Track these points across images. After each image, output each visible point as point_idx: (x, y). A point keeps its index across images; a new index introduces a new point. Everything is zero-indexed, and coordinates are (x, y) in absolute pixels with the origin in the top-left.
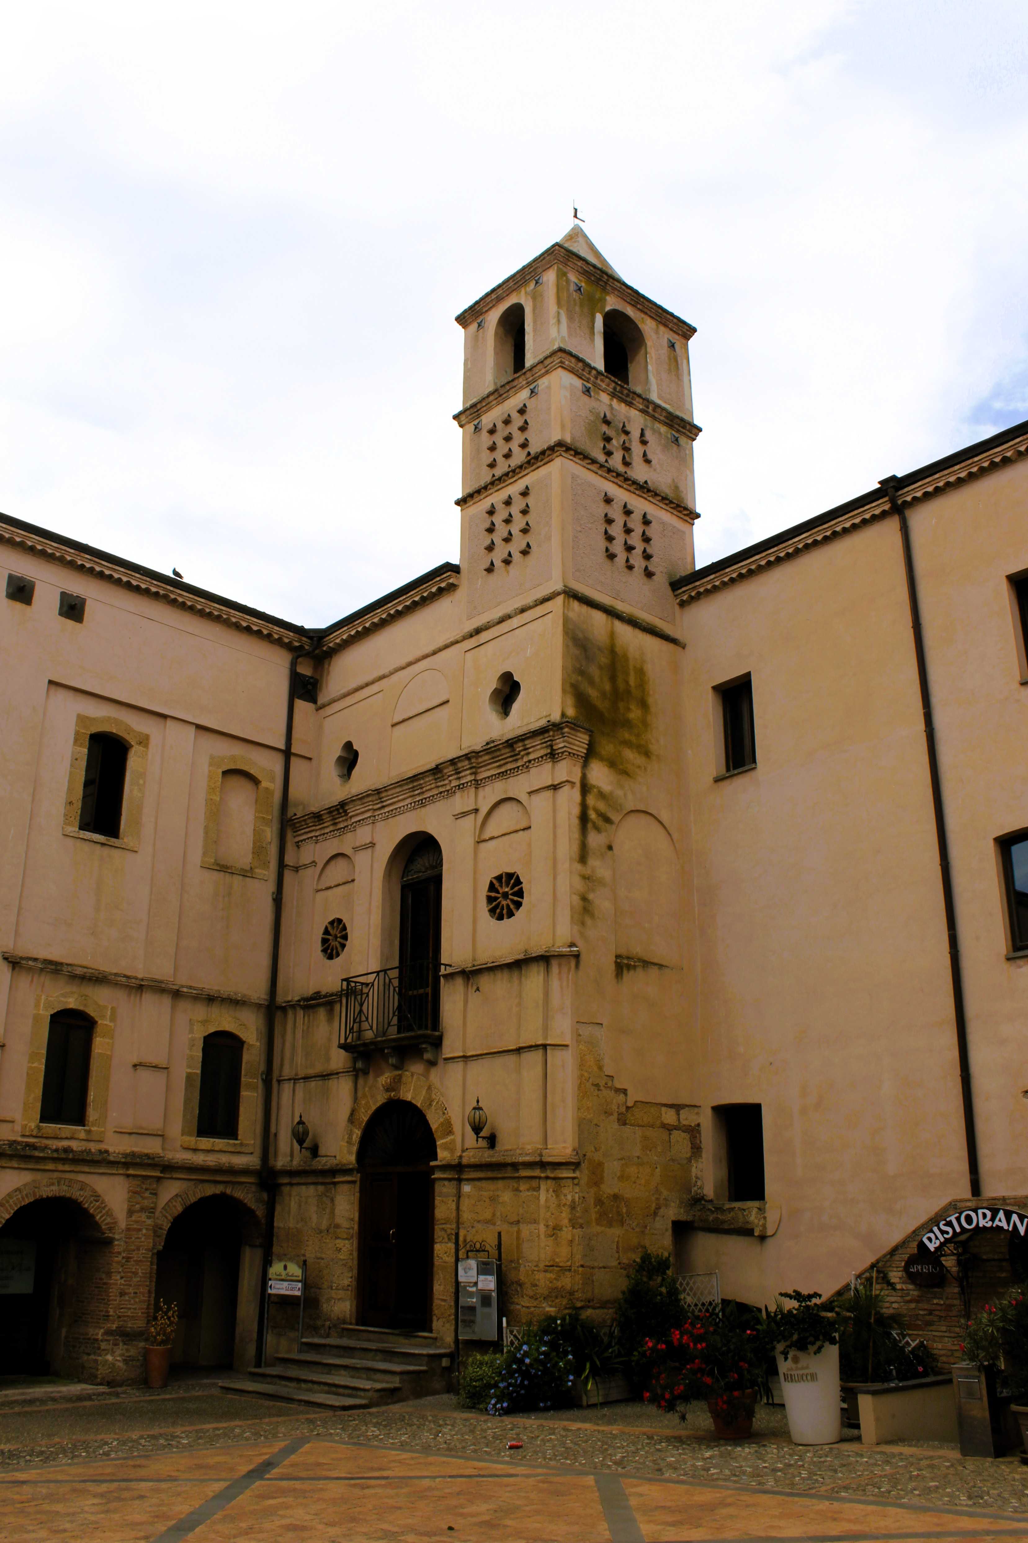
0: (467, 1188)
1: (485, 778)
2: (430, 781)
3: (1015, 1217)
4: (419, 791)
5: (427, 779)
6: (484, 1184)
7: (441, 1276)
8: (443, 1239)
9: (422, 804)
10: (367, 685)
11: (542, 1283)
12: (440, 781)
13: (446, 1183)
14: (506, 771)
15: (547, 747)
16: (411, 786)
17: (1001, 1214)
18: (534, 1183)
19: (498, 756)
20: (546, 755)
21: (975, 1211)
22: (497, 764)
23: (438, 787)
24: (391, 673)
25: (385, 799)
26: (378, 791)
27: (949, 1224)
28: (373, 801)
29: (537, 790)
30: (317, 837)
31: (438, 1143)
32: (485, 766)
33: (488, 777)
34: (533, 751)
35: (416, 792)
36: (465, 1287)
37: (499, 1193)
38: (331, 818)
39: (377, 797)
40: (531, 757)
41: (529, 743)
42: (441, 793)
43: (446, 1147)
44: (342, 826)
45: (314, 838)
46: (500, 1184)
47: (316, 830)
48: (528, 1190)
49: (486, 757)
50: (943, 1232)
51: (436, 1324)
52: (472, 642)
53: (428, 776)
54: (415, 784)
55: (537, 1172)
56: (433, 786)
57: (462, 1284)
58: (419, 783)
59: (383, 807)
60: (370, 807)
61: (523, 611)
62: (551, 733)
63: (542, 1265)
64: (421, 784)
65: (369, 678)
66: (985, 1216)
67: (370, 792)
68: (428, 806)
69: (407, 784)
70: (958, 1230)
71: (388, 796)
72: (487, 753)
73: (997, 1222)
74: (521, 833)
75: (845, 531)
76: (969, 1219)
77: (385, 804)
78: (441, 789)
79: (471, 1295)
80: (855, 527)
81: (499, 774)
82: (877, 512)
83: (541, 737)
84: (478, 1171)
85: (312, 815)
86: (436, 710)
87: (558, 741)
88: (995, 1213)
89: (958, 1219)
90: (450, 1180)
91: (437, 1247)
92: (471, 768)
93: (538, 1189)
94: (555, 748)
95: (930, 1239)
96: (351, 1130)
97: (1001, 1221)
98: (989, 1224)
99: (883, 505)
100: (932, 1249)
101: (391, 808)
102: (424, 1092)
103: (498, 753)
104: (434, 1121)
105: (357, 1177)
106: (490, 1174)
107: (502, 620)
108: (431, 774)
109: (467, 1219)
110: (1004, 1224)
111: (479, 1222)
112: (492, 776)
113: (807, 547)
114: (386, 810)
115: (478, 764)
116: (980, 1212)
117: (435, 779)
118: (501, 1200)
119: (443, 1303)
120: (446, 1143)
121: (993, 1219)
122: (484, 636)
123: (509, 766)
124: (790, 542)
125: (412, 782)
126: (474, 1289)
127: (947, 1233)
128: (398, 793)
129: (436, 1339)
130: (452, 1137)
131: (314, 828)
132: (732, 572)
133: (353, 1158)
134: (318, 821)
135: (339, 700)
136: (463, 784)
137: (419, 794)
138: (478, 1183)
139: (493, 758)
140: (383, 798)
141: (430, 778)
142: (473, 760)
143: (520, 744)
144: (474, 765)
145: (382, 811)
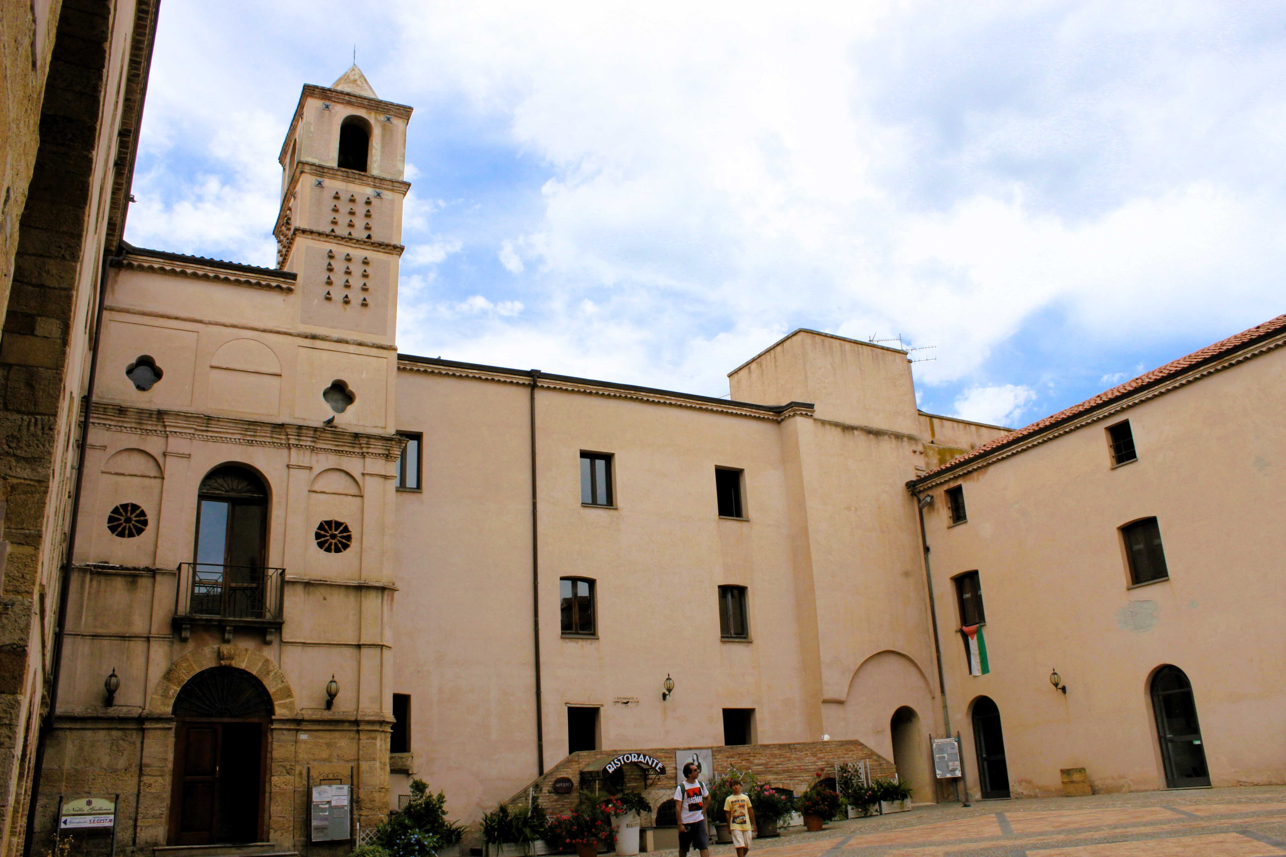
0: (303, 737)
1: (321, 449)
2: (267, 430)
3: (647, 757)
4: (252, 433)
5: (266, 429)
6: (321, 734)
7: (279, 799)
8: (282, 772)
9: (251, 443)
10: (177, 318)
11: (377, 799)
12: (277, 434)
13: (285, 732)
14: (342, 451)
15: (386, 449)
16: (246, 427)
17: (642, 756)
18: (373, 734)
19: (339, 439)
20: (383, 454)
21: (631, 755)
22: (337, 443)
23: (272, 437)
24: (210, 323)
25: (212, 426)
26: (209, 418)
27: (619, 760)
28: (198, 422)
29: (372, 474)
30: (110, 425)
31: (276, 703)
32: (323, 440)
33: (325, 449)
34: (374, 448)
35: (249, 433)
36: (318, 805)
37: (336, 740)
38: (137, 417)
39: (205, 421)
40: (371, 450)
41: (372, 441)
42: (274, 443)
43: (284, 706)
44: (149, 428)
45: (108, 426)
46: (337, 734)
47: (112, 420)
48: (368, 739)
49: (330, 436)
50: (616, 764)
51: (273, 836)
52: (308, 342)
53: (267, 427)
54: (251, 427)
55: (377, 727)
56: (268, 435)
57: (315, 803)
58: (255, 428)
59: (207, 431)
60: (195, 427)
61: (360, 344)
62: (394, 443)
63: (377, 788)
64: (257, 429)
65: (183, 315)
66: (635, 756)
67: (203, 416)
68: (255, 447)
69: (243, 424)
70: (623, 763)
71: (218, 425)
72: (331, 433)
73: (640, 760)
74: (350, 497)
75: (499, 381)
76: (628, 758)
77: (210, 429)
78: (275, 440)
79: (324, 810)
80: (505, 382)
81: (335, 450)
82: (521, 382)
83: (385, 442)
84: (315, 725)
85: (119, 408)
86: (265, 376)
87: (395, 449)
88: (639, 755)
89: (623, 758)
90: (289, 730)
91: (275, 779)
92: (312, 437)
93: (375, 738)
94: (391, 452)
95: (610, 767)
96: (167, 687)
97: (641, 759)
98: (636, 760)
99: (526, 380)
100: (611, 772)
101: (216, 435)
102: (260, 664)
103: (341, 437)
104: (272, 687)
105: (173, 725)
106: (327, 727)
107: (339, 341)
108: (271, 427)
109: (303, 758)
110: (643, 760)
111: (315, 760)
112: (328, 449)
113: (474, 378)
114: (210, 434)
115: (319, 436)
116: (633, 755)
117: (272, 431)
118: (338, 745)
119: (281, 819)
120: (285, 703)
121: (638, 758)
122: (318, 343)
123: (346, 449)
124: (466, 370)
125: (249, 425)
126: (327, 806)
127: (618, 764)
128: (229, 426)
129: (273, 846)
130: (292, 699)
131: (112, 418)
132: (422, 367)
133: (170, 709)
134: (119, 414)
135: (134, 313)
136: (301, 445)
137: (250, 435)
138: (316, 734)
139: (334, 438)
140: (211, 424)
141: (269, 429)
142: (318, 433)
143: (366, 439)
144: (317, 436)
145: (205, 434)
